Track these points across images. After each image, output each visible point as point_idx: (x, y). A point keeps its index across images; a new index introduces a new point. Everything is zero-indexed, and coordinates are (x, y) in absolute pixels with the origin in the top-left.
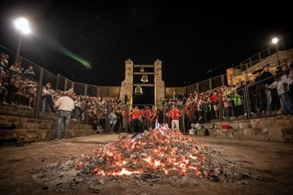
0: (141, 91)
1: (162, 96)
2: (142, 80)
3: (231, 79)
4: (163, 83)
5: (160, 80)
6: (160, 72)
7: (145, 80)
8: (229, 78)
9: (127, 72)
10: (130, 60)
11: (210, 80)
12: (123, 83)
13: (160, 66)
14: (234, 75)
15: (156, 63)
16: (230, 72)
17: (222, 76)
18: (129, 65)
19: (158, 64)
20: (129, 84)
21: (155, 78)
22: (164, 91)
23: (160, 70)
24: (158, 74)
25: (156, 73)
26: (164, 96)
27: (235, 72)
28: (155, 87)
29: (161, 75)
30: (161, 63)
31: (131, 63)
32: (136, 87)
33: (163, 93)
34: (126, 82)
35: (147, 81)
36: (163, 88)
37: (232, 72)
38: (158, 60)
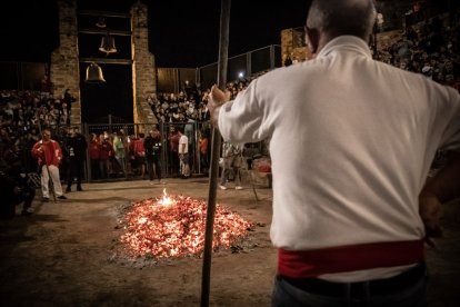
0: (101, 77)
1: (150, 87)
2: (102, 49)
3: (288, 52)
4: (152, 57)
5: (145, 51)
6: (144, 33)
8: (284, 50)
9: (64, 27)
11: (249, 54)
12: (55, 57)
13: (143, 18)
14: (295, 43)
15: (133, 9)
16: (286, 36)
17: (272, 47)
19: (138, 12)
20: (70, 58)
21: (133, 46)
22: (153, 77)
23: (145, 26)
24: (138, 37)
25: (136, 34)
26: (154, 89)
27: (295, 38)
28: (134, 66)
29: (146, 41)
30: (146, 10)
31: (71, 5)
32: (89, 64)
33: (153, 82)
34: (63, 53)
35: (114, 51)
36: (152, 70)
37: (291, 38)
38: (139, 2)
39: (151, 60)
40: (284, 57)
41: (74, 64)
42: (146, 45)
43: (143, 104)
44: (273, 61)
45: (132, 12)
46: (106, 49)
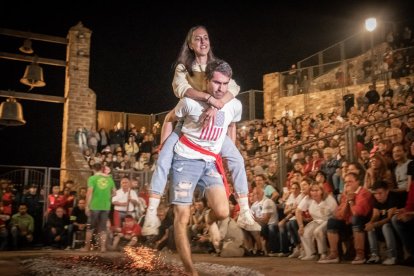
0: (20, 116)
2: (24, 81)
3: (273, 104)
4: (93, 96)
6: (84, 64)
7: (32, 80)
8: (267, 99)
13: (85, 46)
14: (280, 92)
15: (72, 34)
16: (271, 81)
17: (251, 93)
19: (78, 37)
21: (67, 80)
22: (92, 121)
23: (85, 56)
24: (76, 69)
25: (73, 64)
27: (282, 85)
28: (67, 105)
29: (87, 74)
30: (89, 35)
35: (41, 84)
36: (92, 112)
37: (277, 85)
38: (80, 25)
39: (91, 98)
40: (268, 108)
42: (86, 80)
43: (75, 154)
45: (70, 36)
46: (30, 81)
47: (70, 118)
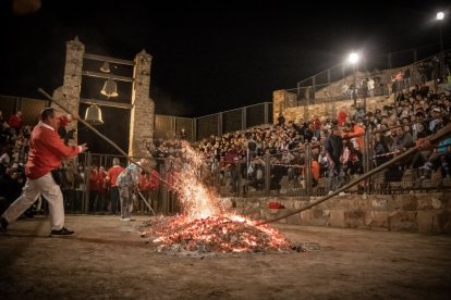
0: (100, 118)
1: (148, 132)
2: (103, 92)
4: (152, 104)
5: (146, 97)
6: (146, 80)
7: (109, 92)
8: (276, 109)
9: (69, 68)
10: (77, 41)
11: (244, 109)
12: (57, 94)
13: (147, 67)
14: (286, 104)
15: (138, 57)
16: (279, 96)
17: (266, 104)
18: (75, 53)
19: (142, 61)
20: (72, 97)
21: (134, 92)
22: (151, 122)
23: (147, 74)
24: (140, 84)
25: (138, 80)
26: (150, 134)
27: (287, 99)
28: (133, 110)
29: (148, 88)
30: (150, 59)
31: (79, 49)
32: (89, 105)
33: (150, 128)
34: (65, 93)
35: (115, 94)
36: (151, 116)
37: (283, 98)
38: (144, 52)
39: (151, 106)
40: (276, 115)
41: (74, 103)
42: (148, 92)
43: (141, 146)
44: (266, 118)
45: (136, 60)
46: (107, 92)
47: (136, 119)
